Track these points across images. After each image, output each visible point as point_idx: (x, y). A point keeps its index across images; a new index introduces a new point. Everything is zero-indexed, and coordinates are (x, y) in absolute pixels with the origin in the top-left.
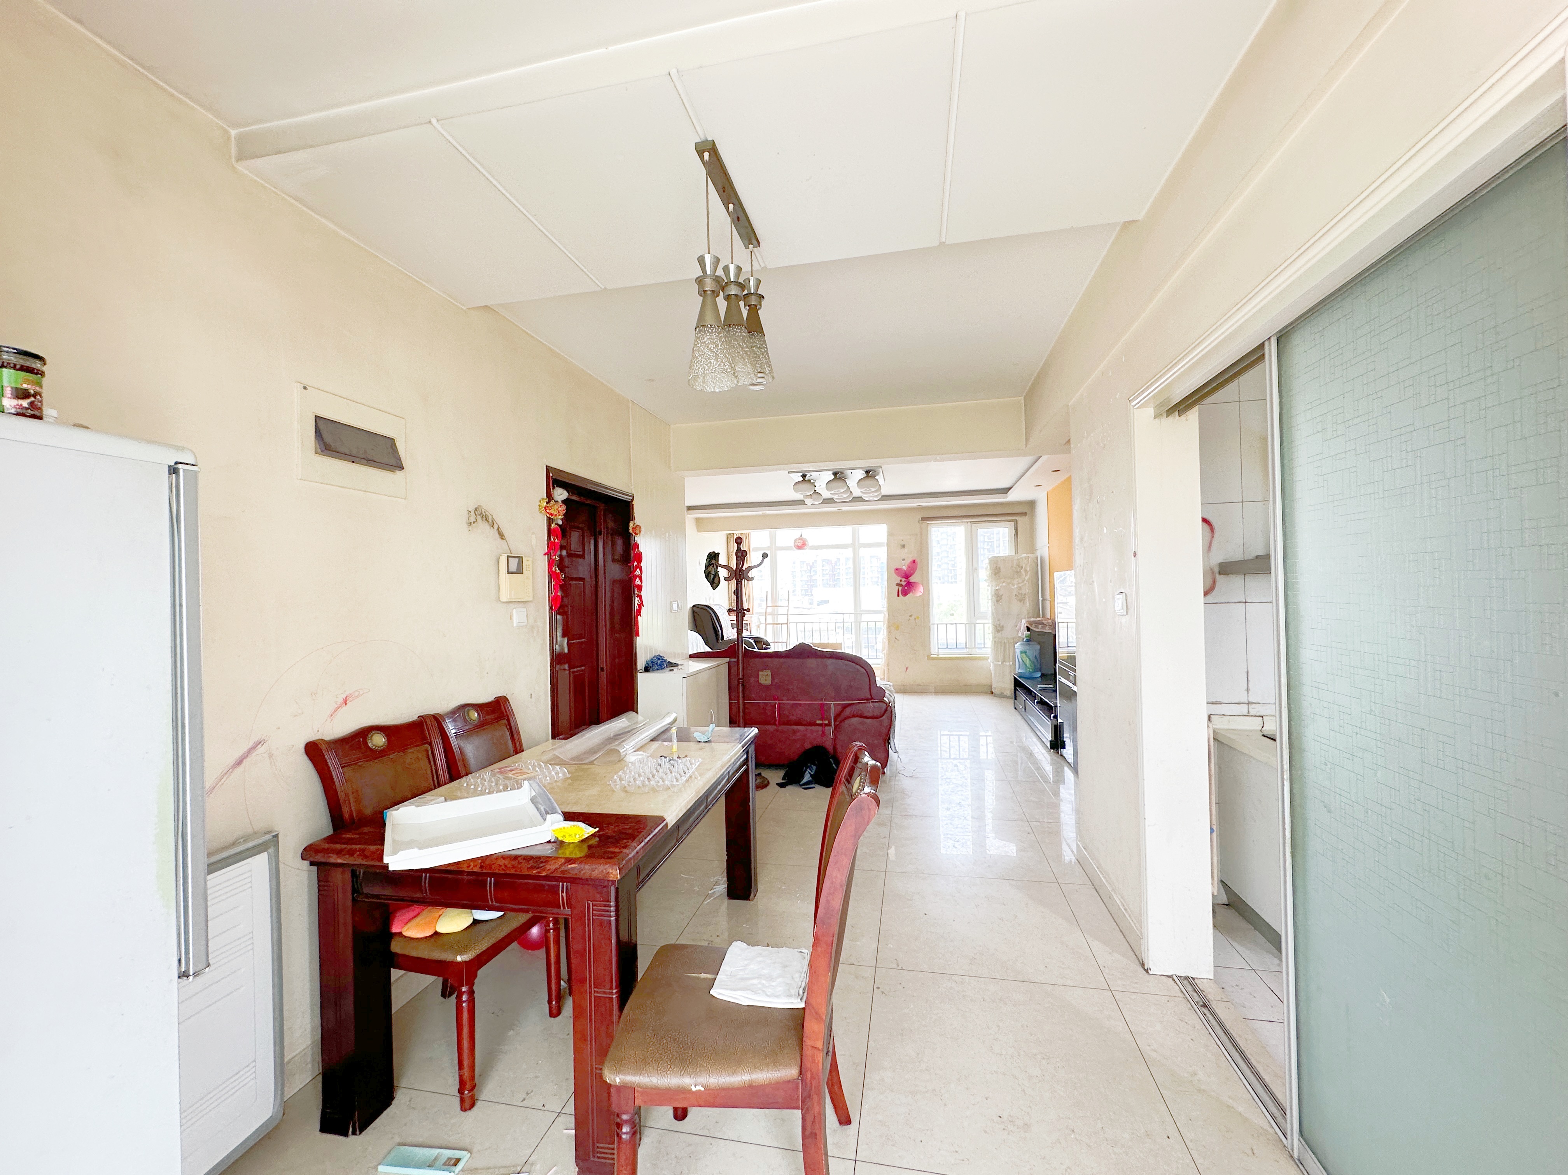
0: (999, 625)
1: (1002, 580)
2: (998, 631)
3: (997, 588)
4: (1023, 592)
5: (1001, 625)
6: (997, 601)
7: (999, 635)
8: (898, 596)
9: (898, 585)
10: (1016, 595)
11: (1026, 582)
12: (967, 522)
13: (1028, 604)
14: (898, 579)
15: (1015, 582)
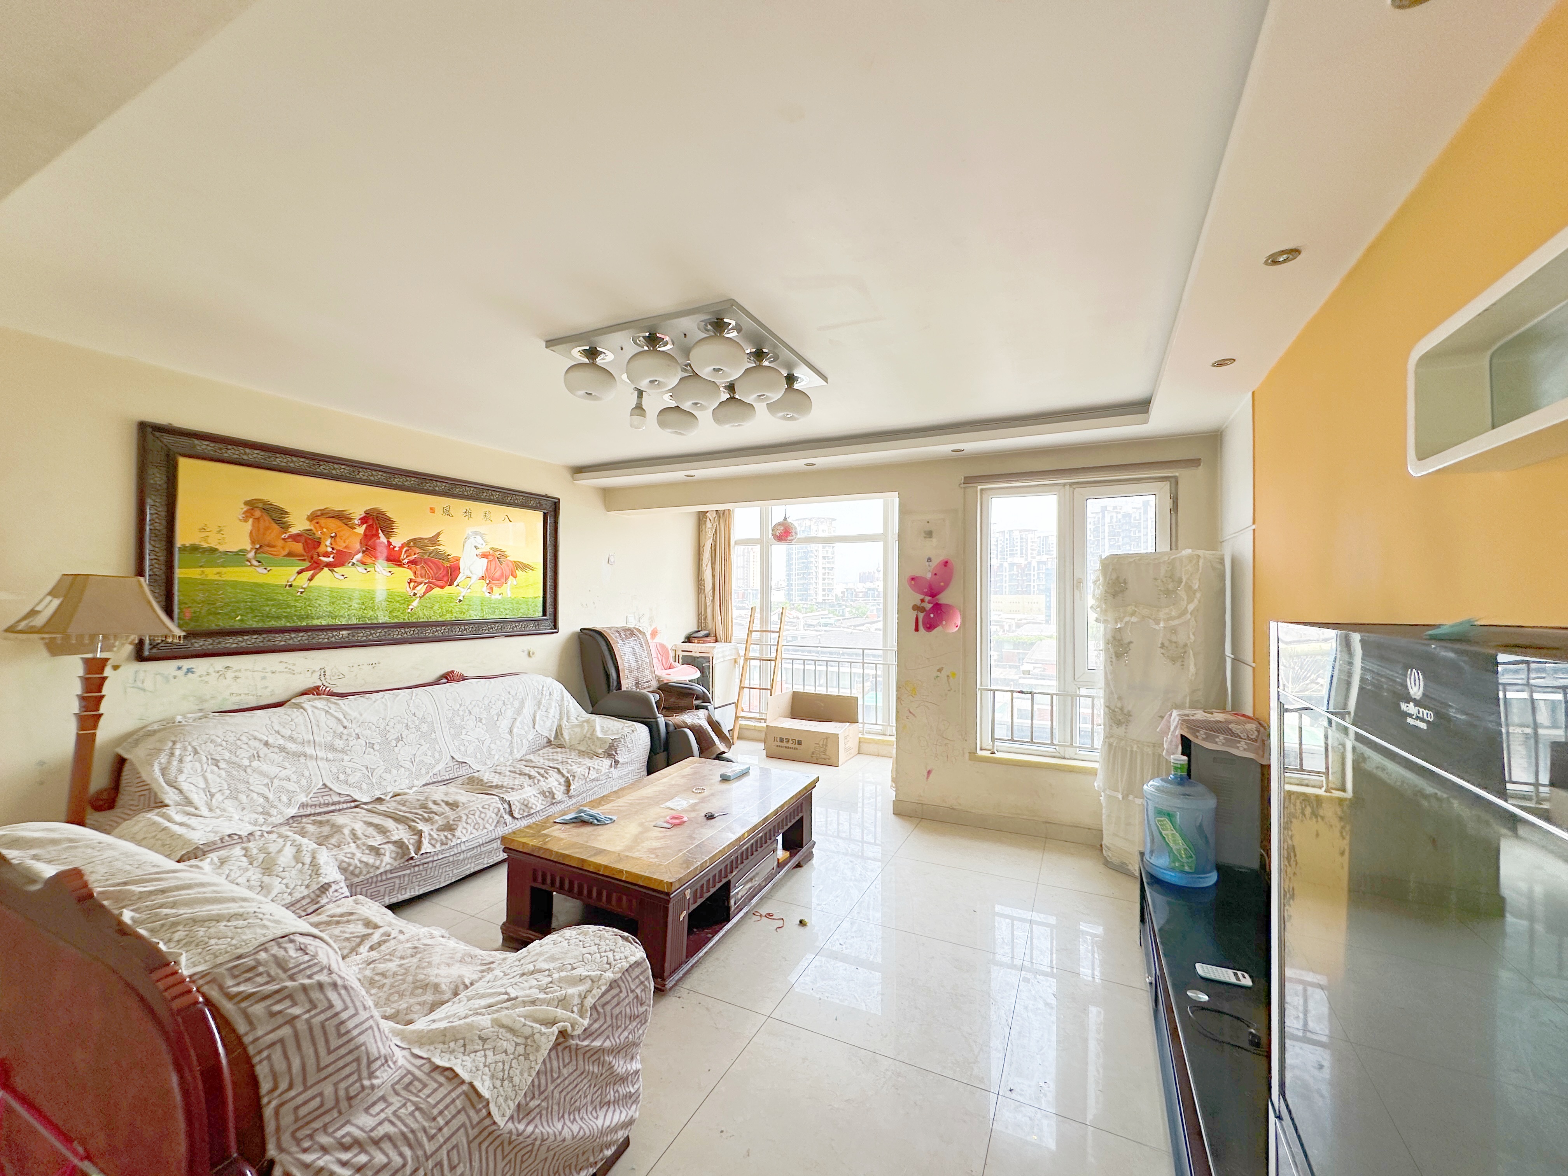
0: (1122, 709)
1: (1130, 609)
2: (1119, 723)
3: (1119, 626)
4: (1181, 638)
5: (1125, 711)
6: (1118, 656)
7: (1120, 731)
8: (917, 629)
9: (915, 608)
10: (1163, 646)
11: (1188, 616)
12: (1064, 485)
13: (1192, 669)
14: (916, 598)
15: (1162, 615)
